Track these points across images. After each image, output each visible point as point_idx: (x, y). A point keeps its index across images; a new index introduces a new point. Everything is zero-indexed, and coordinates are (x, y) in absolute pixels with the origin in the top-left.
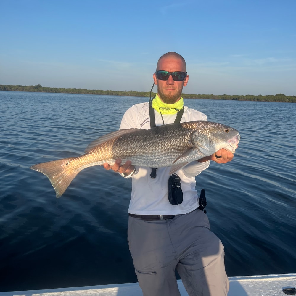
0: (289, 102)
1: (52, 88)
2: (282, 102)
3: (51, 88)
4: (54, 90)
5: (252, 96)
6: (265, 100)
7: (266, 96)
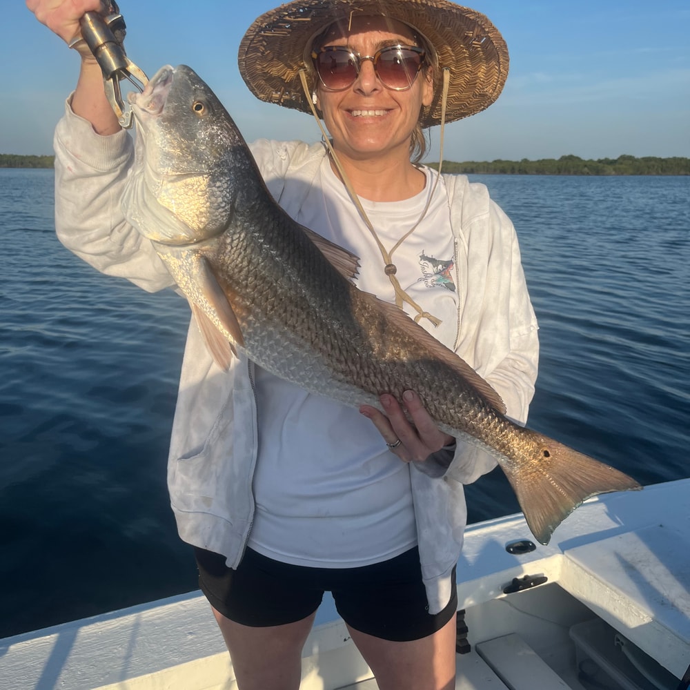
0: (589, 175)
1: (23, 158)
2: (575, 173)
3: (20, 156)
4: (30, 162)
5: (507, 162)
6: (537, 171)
7: (538, 161)
